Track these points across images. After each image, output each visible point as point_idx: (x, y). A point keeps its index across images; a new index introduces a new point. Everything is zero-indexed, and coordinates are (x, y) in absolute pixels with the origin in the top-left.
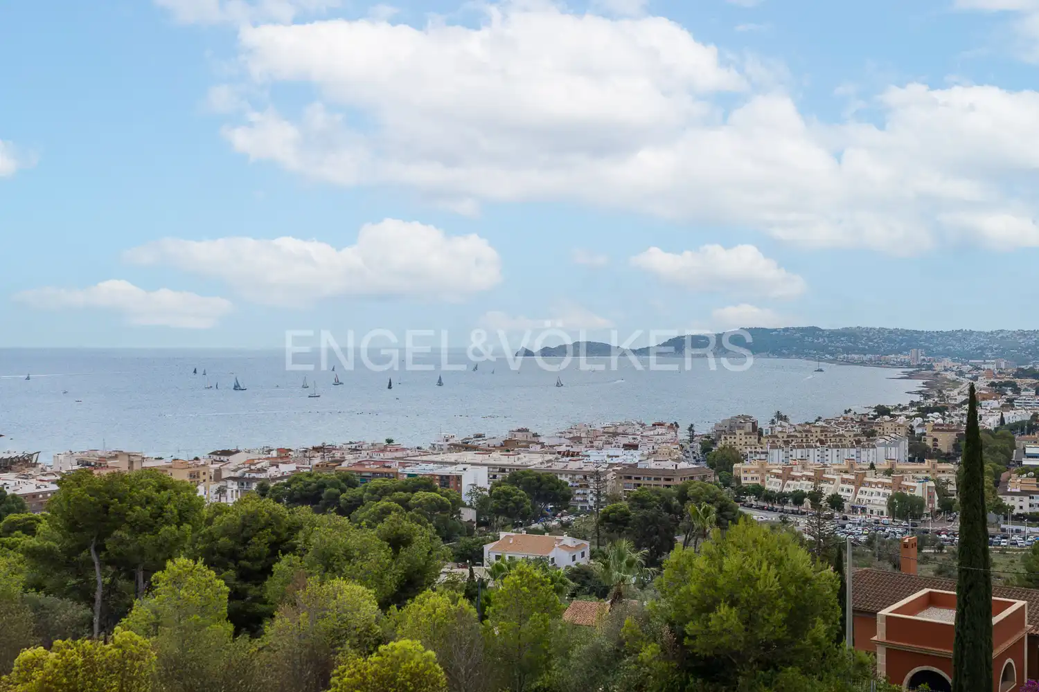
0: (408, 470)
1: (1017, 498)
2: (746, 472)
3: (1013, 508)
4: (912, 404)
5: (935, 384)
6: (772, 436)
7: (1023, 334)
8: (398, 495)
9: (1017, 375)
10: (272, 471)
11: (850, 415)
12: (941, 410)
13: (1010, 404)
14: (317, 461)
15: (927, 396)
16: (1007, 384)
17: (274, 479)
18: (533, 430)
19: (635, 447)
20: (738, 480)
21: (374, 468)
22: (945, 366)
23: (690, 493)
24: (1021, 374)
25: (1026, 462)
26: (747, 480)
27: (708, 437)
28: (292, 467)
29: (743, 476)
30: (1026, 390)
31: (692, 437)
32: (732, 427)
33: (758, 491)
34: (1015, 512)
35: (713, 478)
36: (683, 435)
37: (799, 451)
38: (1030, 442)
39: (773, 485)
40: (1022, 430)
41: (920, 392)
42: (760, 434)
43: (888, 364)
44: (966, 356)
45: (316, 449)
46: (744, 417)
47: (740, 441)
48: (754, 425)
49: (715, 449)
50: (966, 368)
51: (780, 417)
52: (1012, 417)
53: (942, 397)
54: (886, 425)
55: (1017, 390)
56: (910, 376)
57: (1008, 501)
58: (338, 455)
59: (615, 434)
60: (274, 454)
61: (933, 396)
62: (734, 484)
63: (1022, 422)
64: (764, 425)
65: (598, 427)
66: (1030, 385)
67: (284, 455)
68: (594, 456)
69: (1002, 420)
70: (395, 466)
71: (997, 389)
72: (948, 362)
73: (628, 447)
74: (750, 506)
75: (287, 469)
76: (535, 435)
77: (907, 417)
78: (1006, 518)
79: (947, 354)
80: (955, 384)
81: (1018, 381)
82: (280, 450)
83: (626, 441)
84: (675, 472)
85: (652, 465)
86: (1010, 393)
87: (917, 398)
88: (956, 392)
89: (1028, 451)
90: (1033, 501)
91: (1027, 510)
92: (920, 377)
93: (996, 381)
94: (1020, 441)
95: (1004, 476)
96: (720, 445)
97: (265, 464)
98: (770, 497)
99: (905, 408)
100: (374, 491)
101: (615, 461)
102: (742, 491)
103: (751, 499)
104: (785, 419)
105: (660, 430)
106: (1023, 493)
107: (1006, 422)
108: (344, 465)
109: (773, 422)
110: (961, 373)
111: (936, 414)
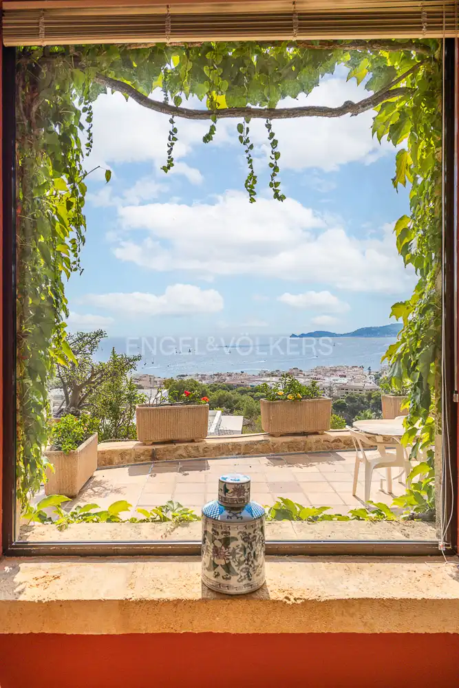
0: (251, 384)
8: (249, 393)
14: (216, 380)
18: (300, 369)
19: (345, 376)
21: (238, 382)
27: (378, 373)
28: (208, 381)
31: (370, 372)
36: (366, 371)
45: (216, 375)
49: (381, 378)
58: (223, 377)
59: (335, 371)
65: (328, 367)
68: (327, 379)
70: (245, 382)
73: (341, 376)
75: (205, 382)
76: (301, 371)
82: (202, 375)
83: (340, 373)
84: (364, 387)
85: (353, 384)
96: (383, 376)
97: (197, 380)
101: (336, 382)
105: (355, 369)
108: (226, 381)
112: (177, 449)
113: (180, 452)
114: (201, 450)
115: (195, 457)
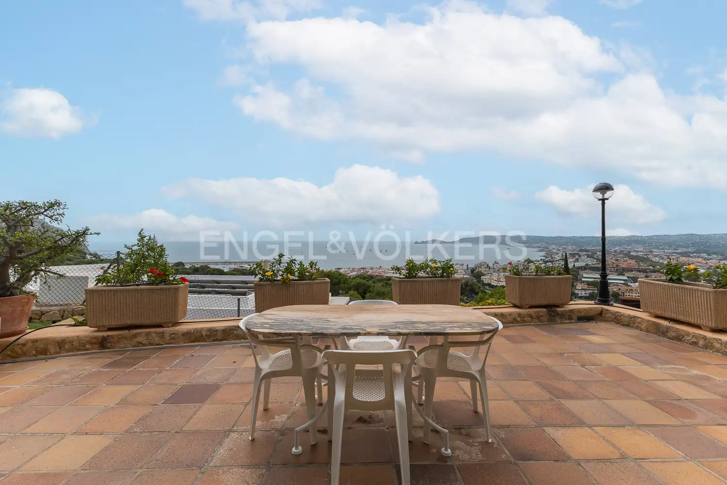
0: (386, 275)
1: (580, 291)
2: (485, 279)
3: (578, 294)
4: (541, 260)
5: (549, 254)
6: (494, 268)
7: (582, 238)
9: (579, 251)
10: (351, 274)
11: (519, 263)
12: (552, 262)
13: (577, 260)
14: (362, 271)
15: (546, 257)
16: (576, 254)
17: (352, 276)
20: (483, 281)
21: (377, 274)
22: (553, 248)
23: (468, 284)
24: (581, 250)
25: (583, 279)
26: (486, 282)
27: (473, 268)
28: (356, 273)
29: (484, 280)
30: (583, 256)
31: (468, 268)
32: (481, 265)
33: (489, 285)
34: (579, 295)
35: (475, 281)
36: (465, 267)
37: (503, 273)
38: (585, 273)
39: (494, 283)
40: (582, 269)
41: (544, 256)
42: (490, 268)
43: (533, 247)
44: (560, 245)
45: (362, 268)
46: (484, 263)
47: (483, 270)
48: (488, 265)
49: (475, 272)
50: (560, 248)
51: (496, 263)
52: (577, 264)
53: (552, 258)
54: (532, 266)
55: (580, 256)
56: (541, 251)
57: (576, 292)
58: (367, 270)
60: (351, 269)
61: (548, 257)
62: (482, 282)
63: (582, 267)
64: (491, 265)
66: (585, 254)
67: (353, 270)
69: (574, 265)
70: (382, 273)
71: (573, 255)
72: (554, 246)
74: (487, 289)
75: (354, 273)
77: (540, 264)
78: (576, 297)
79: (553, 244)
80: (557, 254)
81: (580, 253)
84: (463, 278)
86: (577, 257)
87: (543, 258)
88: (557, 256)
89: (584, 276)
90: (586, 292)
91: (584, 295)
92: (543, 251)
93: (572, 253)
94: (581, 272)
95: (575, 284)
96: (477, 271)
97: (349, 272)
98: (493, 287)
99: (539, 261)
100: (378, 280)
102: (484, 285)
103: (487, 287)
104: (498, 263)
105: (458, 266)
106: (582, 289)
107: (576, 266)
109: (494, 264)
110: (559, 250)
111: (550, 263)
112: (135, 336)
113: (139, 339)
114: (167, 337)
115: (158, 345)
